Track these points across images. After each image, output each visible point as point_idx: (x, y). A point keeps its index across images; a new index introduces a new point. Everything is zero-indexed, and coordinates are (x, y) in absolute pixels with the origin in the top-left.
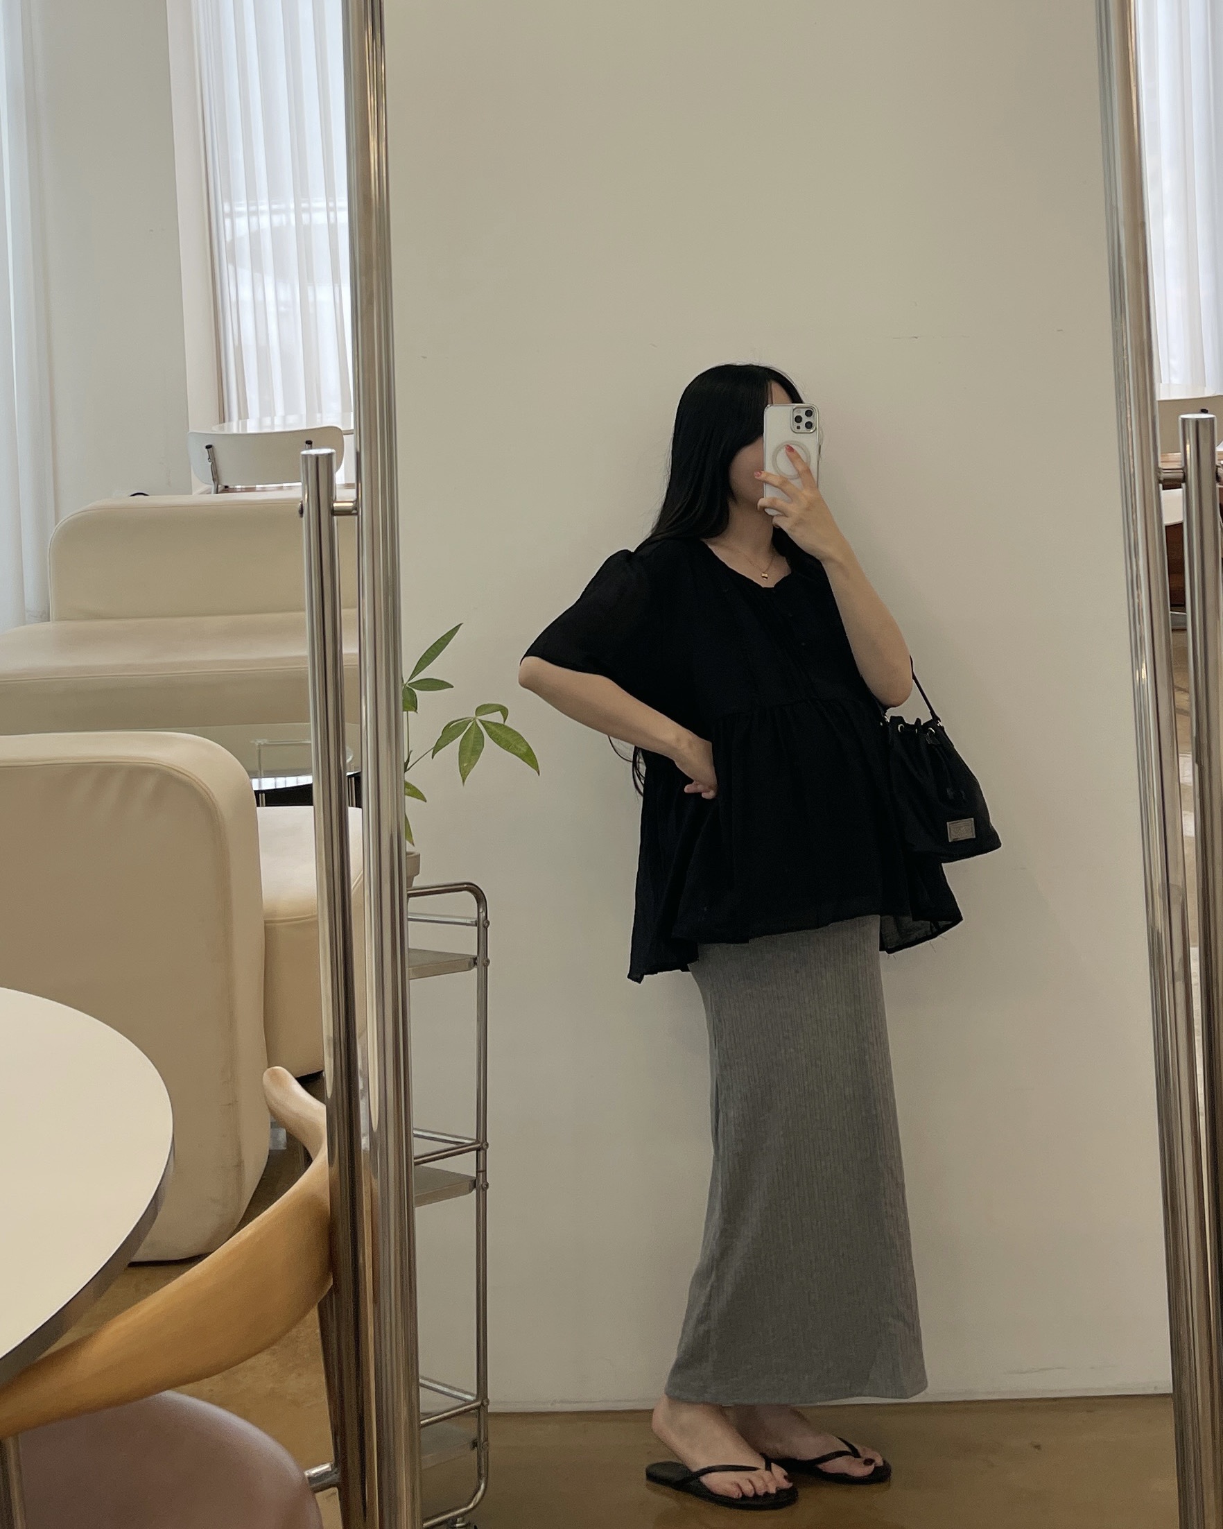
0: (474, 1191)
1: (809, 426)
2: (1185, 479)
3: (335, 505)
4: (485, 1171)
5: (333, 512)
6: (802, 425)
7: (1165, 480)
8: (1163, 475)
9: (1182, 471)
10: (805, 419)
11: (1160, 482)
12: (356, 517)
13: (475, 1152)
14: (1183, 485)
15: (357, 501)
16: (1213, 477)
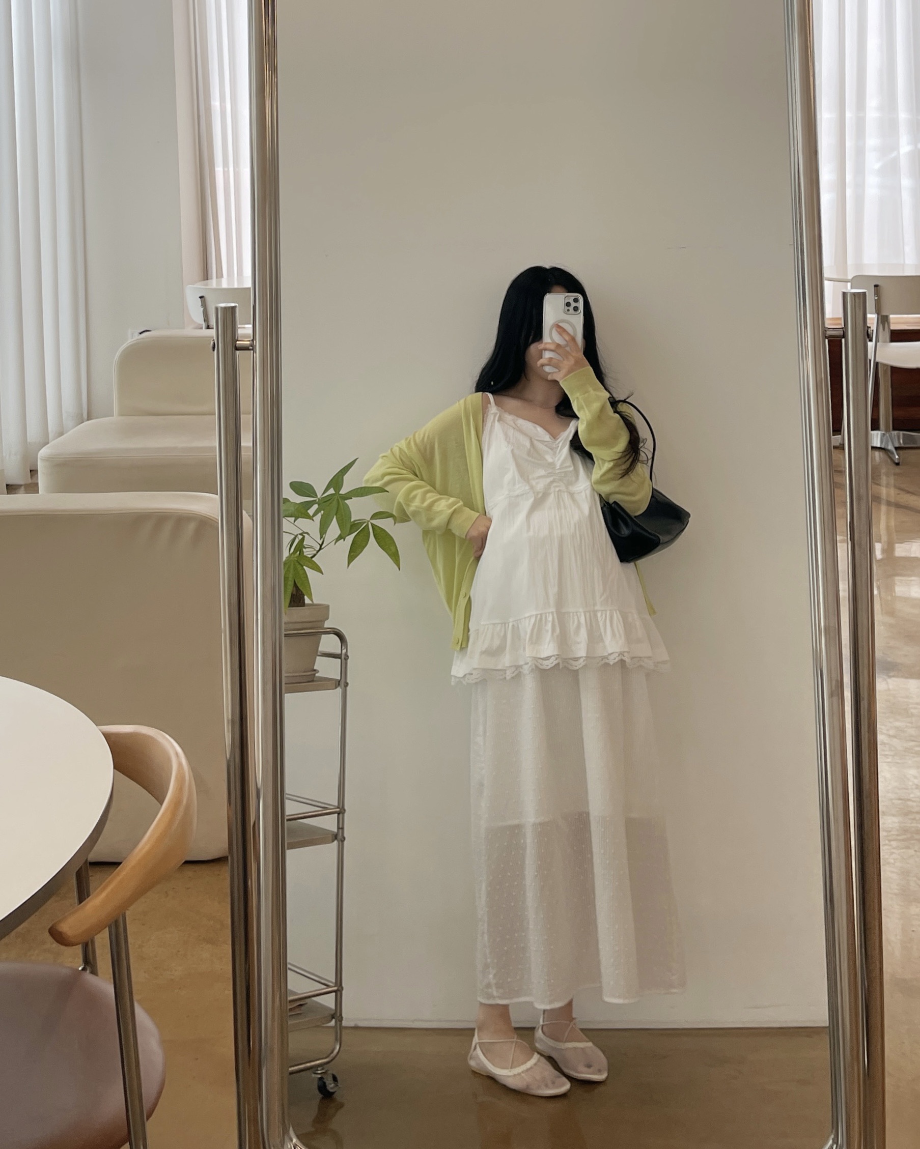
0: (336, 842)
1: (576, 309)
2: (844, 336)
3: (238, 342)
4: (343, 829)
5: (236, 348)
6: (571, 308)
7: (831, 336)
8: (829, 333)
9: (841, 330)
10: (573, 304)
11: (826, 337)
12: (252, 352)
13: (336, 814)
14: (843, 340)
15: (253, 340)
16: (864, 335)
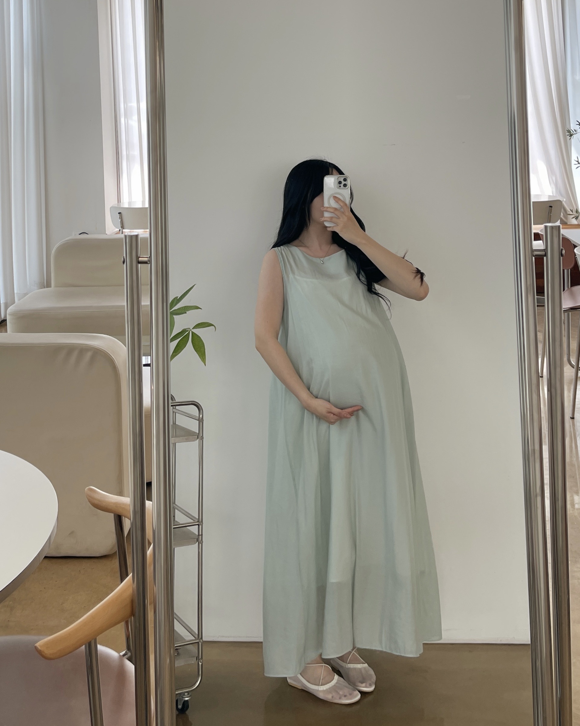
0: (198, 542)
2: (546, 255)
3: (140, 259)
4: (202, 535)
5: (139, 262)
6: (342, 185)
7: (536, 255)
8: (536, 253)
9: (544, 251)
11: (534, 256)
12: (149, 265)
13: (197, 526)
14: (545, 258)
15: (149, 257)
16: (559, 254)
